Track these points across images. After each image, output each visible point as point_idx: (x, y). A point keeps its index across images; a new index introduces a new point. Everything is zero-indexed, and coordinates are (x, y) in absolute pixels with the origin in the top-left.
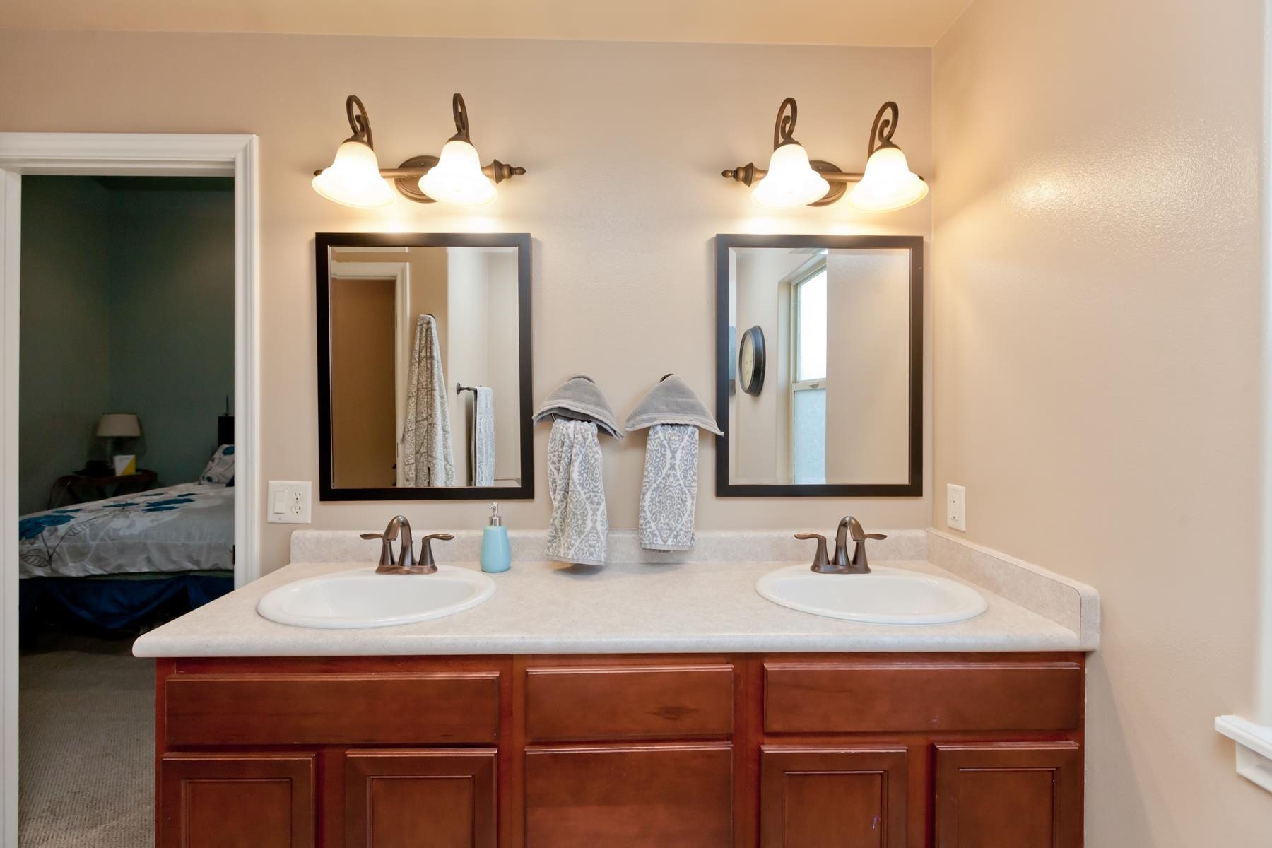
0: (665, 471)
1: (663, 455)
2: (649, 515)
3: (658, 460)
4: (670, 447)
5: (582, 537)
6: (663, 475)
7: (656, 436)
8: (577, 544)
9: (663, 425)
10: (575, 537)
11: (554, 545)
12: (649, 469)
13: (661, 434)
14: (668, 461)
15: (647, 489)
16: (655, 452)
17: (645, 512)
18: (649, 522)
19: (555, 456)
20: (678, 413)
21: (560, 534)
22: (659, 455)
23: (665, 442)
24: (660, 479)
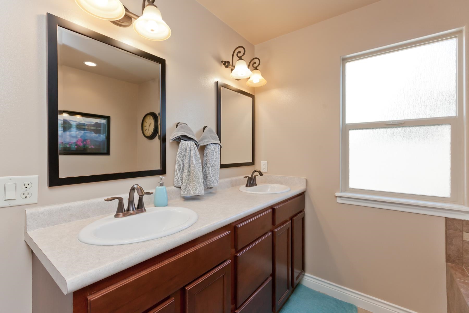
0: (214, 159)
1: (213, 154)
2: (211, 175)
3: (212, 156)
4: (215, 151)
5: (200, 185)
6: (214, 161)
7: (211, 147)
8: (199, 188)
9: (211, 143)
10: (197, 185)
11: (186, 190)
12: (210, 159)
13: (212, 147)
14: (215, 156)
15: (210, 166)
16: (211, 153)
17: (210, 174)
18: (212, 178)
19: (181, 155)
20: (214, 140)
21: (188, 186)
22: (212, 154)
23: (214, 149)
24: (213, 162)
